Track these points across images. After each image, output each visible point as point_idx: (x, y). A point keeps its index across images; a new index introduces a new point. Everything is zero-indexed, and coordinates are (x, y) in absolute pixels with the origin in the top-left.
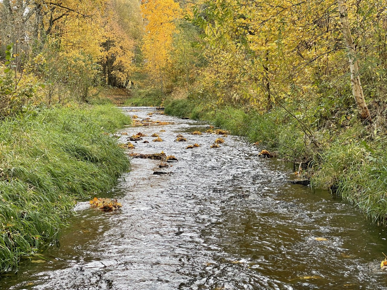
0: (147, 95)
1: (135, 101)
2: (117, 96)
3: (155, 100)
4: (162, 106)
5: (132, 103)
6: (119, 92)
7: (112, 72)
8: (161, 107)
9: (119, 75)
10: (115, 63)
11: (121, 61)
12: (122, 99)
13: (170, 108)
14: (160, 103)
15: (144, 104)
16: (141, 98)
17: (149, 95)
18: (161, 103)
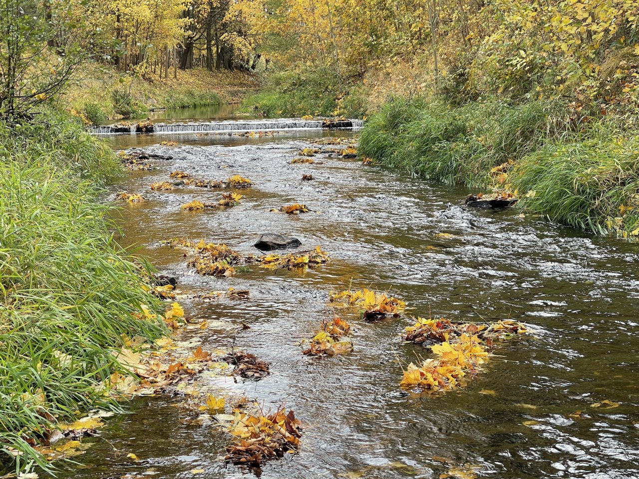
0: (295, 85)
1: (265, 100)
2: (236, 88)
3: (317, 97)
4: (339, 115)
5: (256, 108)
6: (240, 79)
7: (223, 37)
8: (336, 120)
9: (238, 41)
10: (228, 16)
11: (241, 12)
12: (245, 93)
13: (382, 134)
14: (332, 106)
15: (286, 108)
16: (280, 93)
17: (299, 84)
18: (336, 106)
